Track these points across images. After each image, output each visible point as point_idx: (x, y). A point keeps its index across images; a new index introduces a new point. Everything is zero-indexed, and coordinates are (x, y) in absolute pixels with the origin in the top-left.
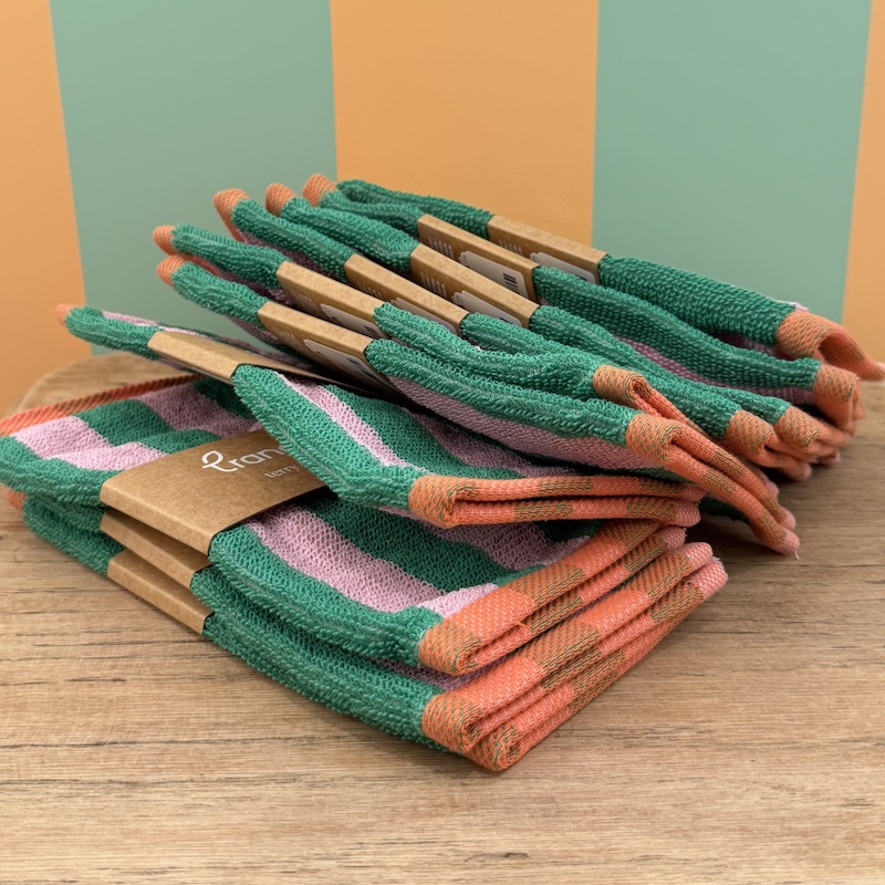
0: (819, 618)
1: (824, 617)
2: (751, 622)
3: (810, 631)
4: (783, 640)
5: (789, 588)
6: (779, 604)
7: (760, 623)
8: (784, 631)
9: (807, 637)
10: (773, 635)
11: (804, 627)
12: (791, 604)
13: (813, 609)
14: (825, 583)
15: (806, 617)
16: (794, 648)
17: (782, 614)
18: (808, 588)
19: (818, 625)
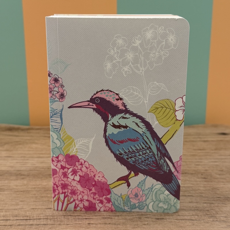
0: (222, 216)
1: (224, 215)
2: (196, 216)
3: (219, 220)
4: (208, 223)
5: (212, 205)
6: (208, 210)
7: (200, 217)
8: (209, 220)
9: (217, 222)
10: (204, 221)
11: (216, 218)
12: (212, 211)
13: (220, 212)
14: (226, 203)
15: (218, 215)
16: (212, 226)
17: (208, 214)
18: (219, 205)
19: (222, 218)
